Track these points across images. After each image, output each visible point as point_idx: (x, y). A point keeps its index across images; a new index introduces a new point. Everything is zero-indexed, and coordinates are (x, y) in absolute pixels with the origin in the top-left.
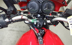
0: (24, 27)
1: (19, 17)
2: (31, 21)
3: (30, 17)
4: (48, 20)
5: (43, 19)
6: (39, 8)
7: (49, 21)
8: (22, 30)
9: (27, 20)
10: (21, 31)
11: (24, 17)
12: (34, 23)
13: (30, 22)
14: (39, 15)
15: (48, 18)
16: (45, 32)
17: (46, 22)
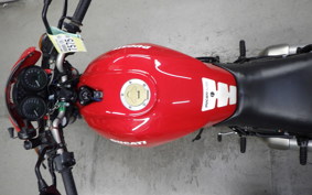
0: (82, 144)
1: (55, 132)
2: (62, 112)
3: (55, 115)
4: (60, 79)
5: (59, 89)
6: (36, 96)
7: (64, 79)
8: (92, 146)
9: (61, 120)
10: (95, 149)
11: (55, 124)
12: (67, 107)
13: (65, 115)
14: (52, 97)
15: (57, 79)
16: (86, 87)
17: (66, 83)
